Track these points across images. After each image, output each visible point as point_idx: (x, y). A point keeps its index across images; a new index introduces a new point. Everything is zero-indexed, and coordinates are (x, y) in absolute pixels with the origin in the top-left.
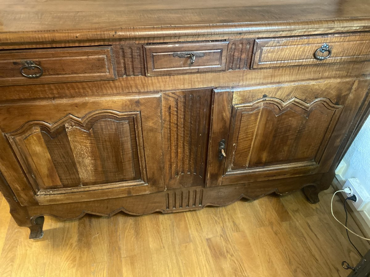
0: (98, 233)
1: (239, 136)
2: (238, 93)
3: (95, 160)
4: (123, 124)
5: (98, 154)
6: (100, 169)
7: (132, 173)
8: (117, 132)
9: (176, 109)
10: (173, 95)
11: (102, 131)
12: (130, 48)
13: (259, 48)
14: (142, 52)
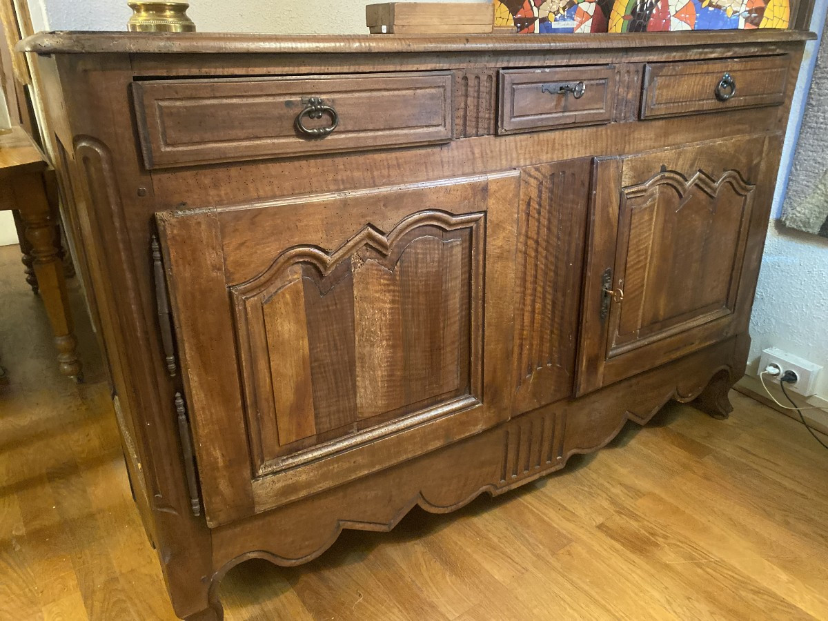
0: (360, 595)
1: (628, 260)
2: (628, 164)
3: (393, 347)
4: (452, 247)
5: (401, 331)
6: (399, 373)
7: (455, 376)
8: (441, 269)
9: (537, 207)
10: (537, 172)
11: (416, 267)
12: (477, 77)
13: (652, 80)
14: (494, 85)
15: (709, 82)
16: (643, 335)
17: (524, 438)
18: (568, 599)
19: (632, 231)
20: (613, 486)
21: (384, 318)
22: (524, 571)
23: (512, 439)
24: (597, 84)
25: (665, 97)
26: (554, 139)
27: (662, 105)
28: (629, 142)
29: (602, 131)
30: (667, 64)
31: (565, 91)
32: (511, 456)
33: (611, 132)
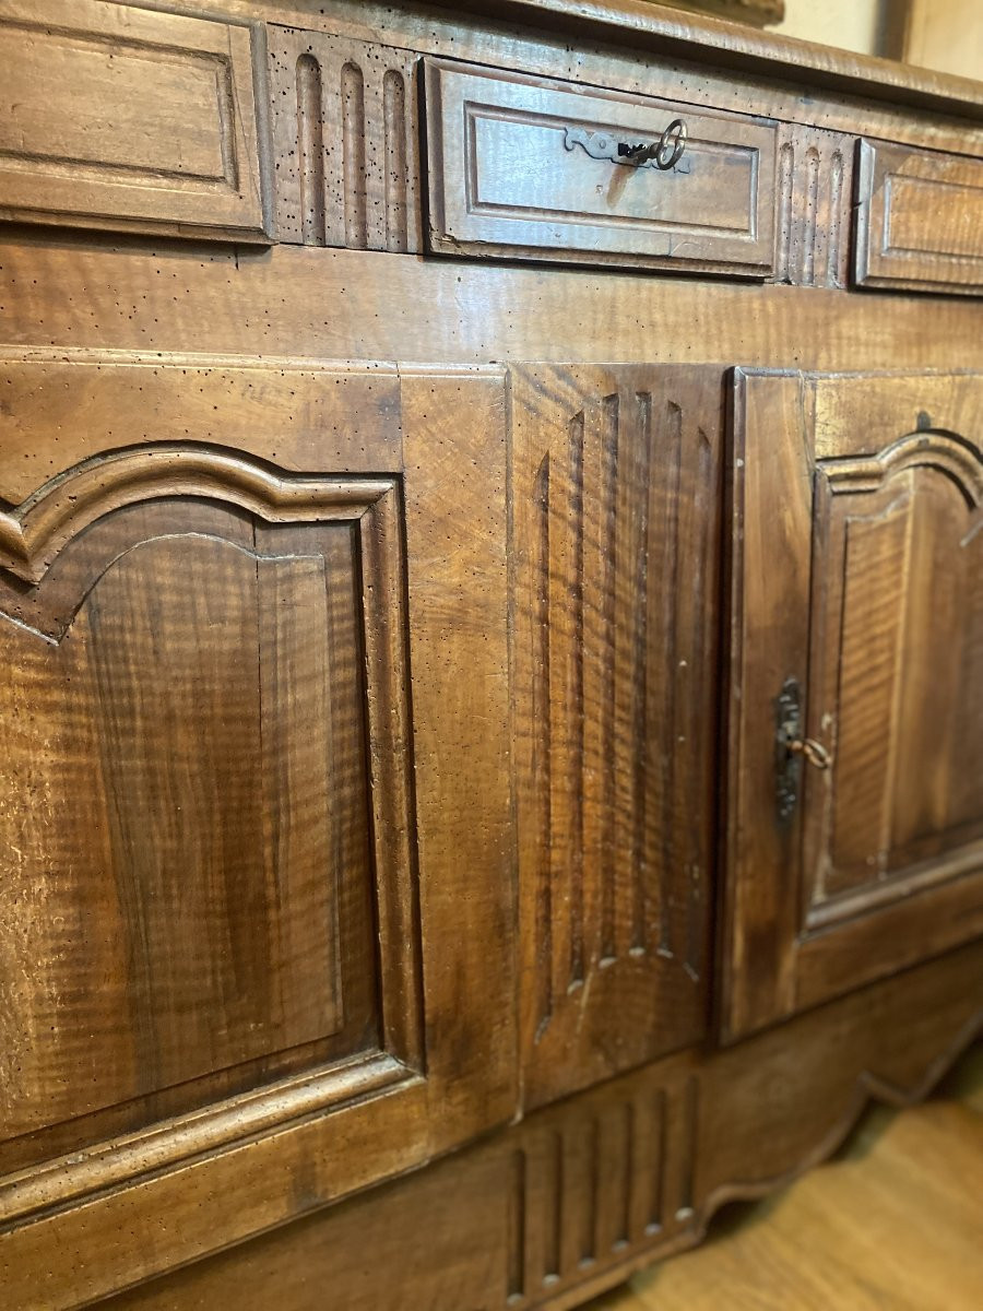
1: (846, 661)
3: (78, 897)
4: (289, 578)
5: (107, 843)
6: (105, 988)
7: (327, 991)
8: (253, 645)
11: (155, 633)
12: (352, 68)
13: (878, 183)
14: (410, 102)
16: (895, 867)
17: (575, 1168)
19: (851, 585)
21: (32, 801)
23: (538, 1173)
24: (729, 161)
25: (915, 235)
26: (614, 299)
27: (909, 255)
28: (828, 346)
29: (750, 301)
30: (915, 151)
31: (632, 157)
32: (537, 1222)
33: (778, 308)
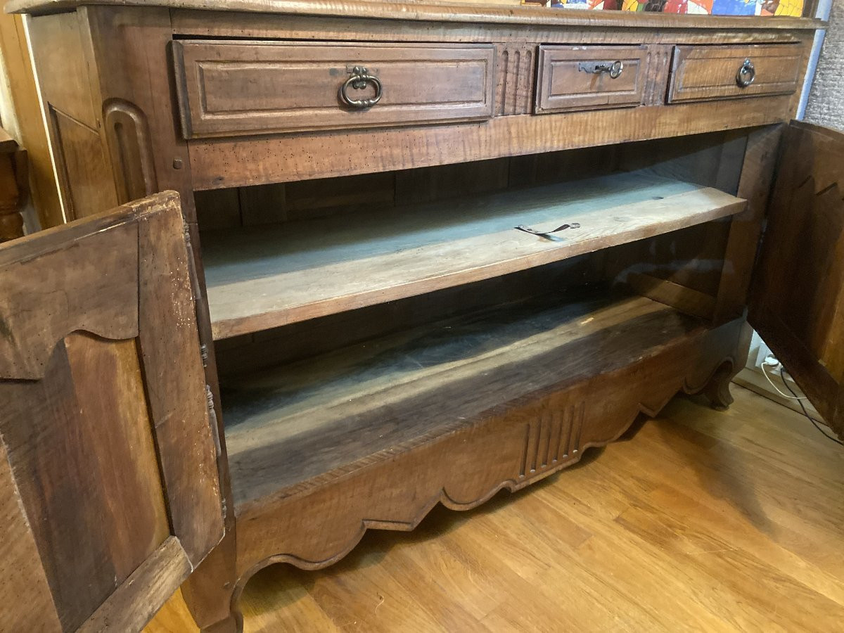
0: (381, 598)
12: (518, 53)
13: (680, 63)
14: (533, 61)
15: (732, 66)
17: (544, 431)
18: (595, 594)
20: (625, 479)
22: (546, 567)
23: (533, 431)
24: (630, 65)
25: (691, 81)
26: (587, 120)
27: (688, 89)
28: (655, 127)
29: (631, 114)
30: (694, 47)
31: (600, 70)
32: (531, 450)
33: (640, 115)
